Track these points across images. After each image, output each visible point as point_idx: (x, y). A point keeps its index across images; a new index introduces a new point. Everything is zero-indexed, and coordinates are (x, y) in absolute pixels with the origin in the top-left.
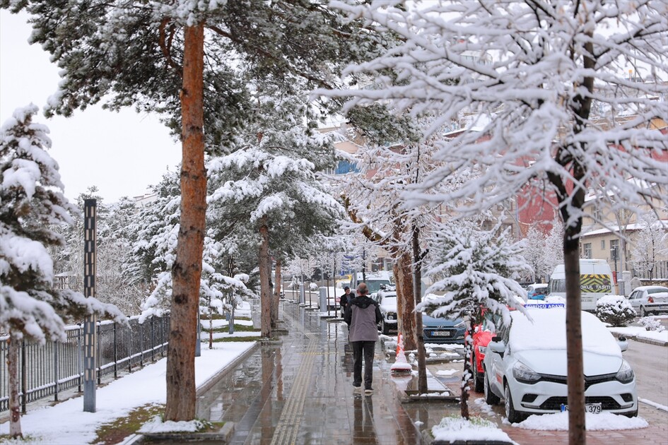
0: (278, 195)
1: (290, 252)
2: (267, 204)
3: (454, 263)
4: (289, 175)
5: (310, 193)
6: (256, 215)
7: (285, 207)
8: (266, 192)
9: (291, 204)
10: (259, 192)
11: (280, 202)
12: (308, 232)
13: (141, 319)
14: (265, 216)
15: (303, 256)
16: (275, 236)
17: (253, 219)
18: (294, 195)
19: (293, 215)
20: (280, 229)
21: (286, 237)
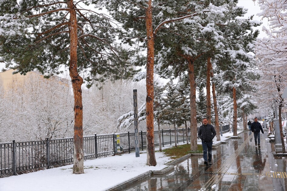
0: (246, 102)
1: (249, 113)
2: (244, 104)
3: (271, 115)
4: (247, 98)
5: (251, 101)
6: (241, 106)
7: (247, 104)
8: (243, 102)
9: (248, 104)
10: (242, 102)
11: (246, 104)
12: (252, 109)
13: (225, 125)
14: (243, 107)
15: (252, 114)
16: (245, 110)
17: (241, 107)
18: (249, 102)
19: (249, 106)
20: (246, 109)
21: (248, 110)
